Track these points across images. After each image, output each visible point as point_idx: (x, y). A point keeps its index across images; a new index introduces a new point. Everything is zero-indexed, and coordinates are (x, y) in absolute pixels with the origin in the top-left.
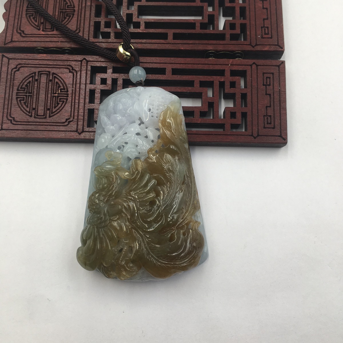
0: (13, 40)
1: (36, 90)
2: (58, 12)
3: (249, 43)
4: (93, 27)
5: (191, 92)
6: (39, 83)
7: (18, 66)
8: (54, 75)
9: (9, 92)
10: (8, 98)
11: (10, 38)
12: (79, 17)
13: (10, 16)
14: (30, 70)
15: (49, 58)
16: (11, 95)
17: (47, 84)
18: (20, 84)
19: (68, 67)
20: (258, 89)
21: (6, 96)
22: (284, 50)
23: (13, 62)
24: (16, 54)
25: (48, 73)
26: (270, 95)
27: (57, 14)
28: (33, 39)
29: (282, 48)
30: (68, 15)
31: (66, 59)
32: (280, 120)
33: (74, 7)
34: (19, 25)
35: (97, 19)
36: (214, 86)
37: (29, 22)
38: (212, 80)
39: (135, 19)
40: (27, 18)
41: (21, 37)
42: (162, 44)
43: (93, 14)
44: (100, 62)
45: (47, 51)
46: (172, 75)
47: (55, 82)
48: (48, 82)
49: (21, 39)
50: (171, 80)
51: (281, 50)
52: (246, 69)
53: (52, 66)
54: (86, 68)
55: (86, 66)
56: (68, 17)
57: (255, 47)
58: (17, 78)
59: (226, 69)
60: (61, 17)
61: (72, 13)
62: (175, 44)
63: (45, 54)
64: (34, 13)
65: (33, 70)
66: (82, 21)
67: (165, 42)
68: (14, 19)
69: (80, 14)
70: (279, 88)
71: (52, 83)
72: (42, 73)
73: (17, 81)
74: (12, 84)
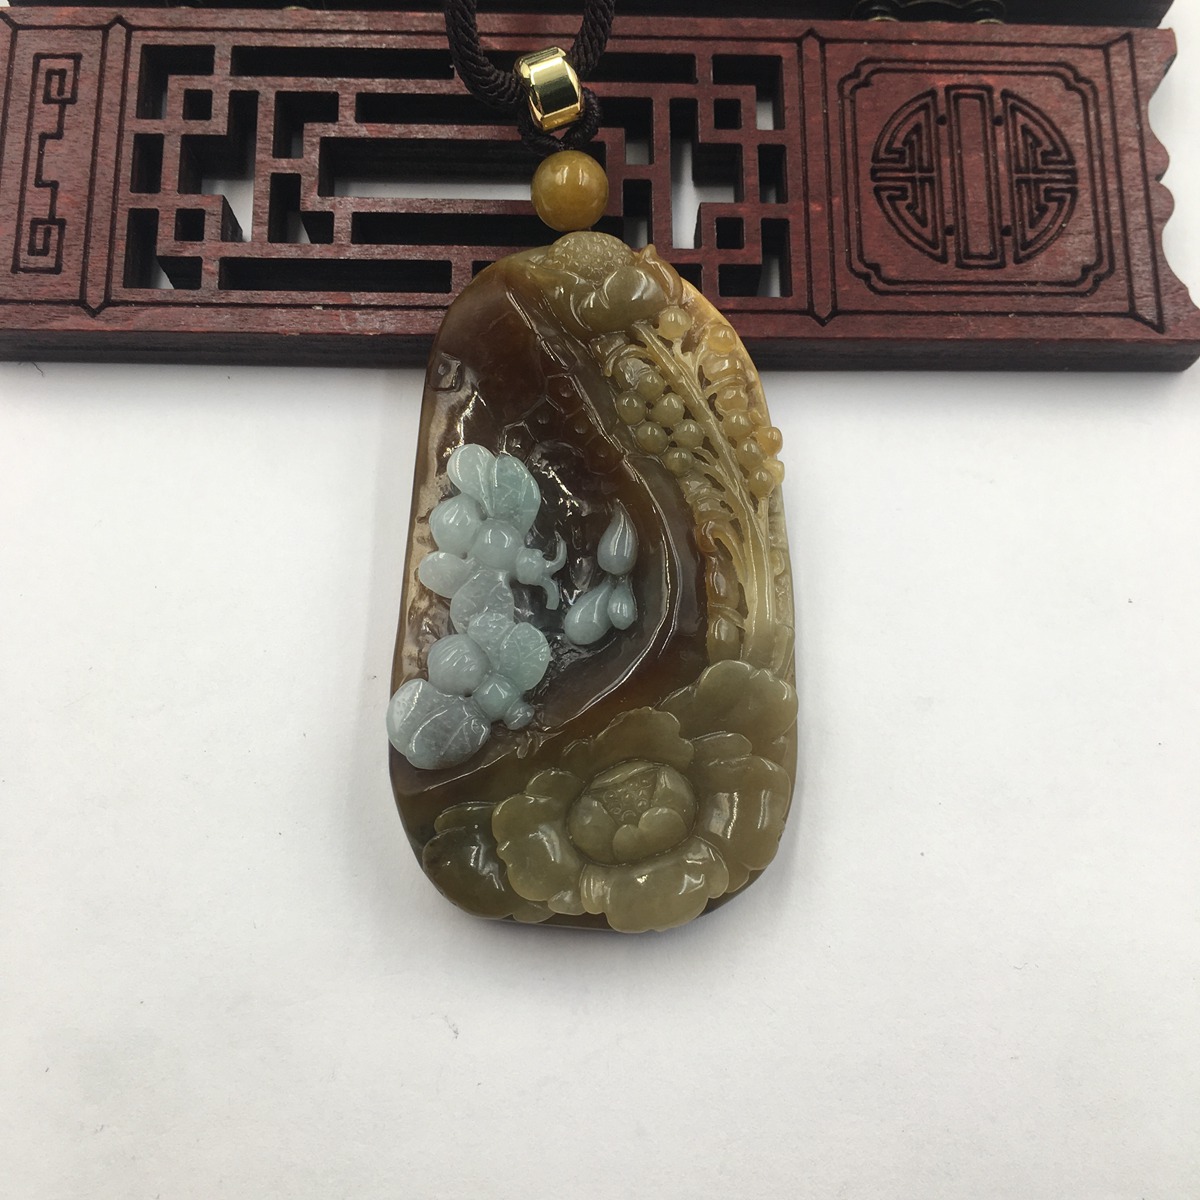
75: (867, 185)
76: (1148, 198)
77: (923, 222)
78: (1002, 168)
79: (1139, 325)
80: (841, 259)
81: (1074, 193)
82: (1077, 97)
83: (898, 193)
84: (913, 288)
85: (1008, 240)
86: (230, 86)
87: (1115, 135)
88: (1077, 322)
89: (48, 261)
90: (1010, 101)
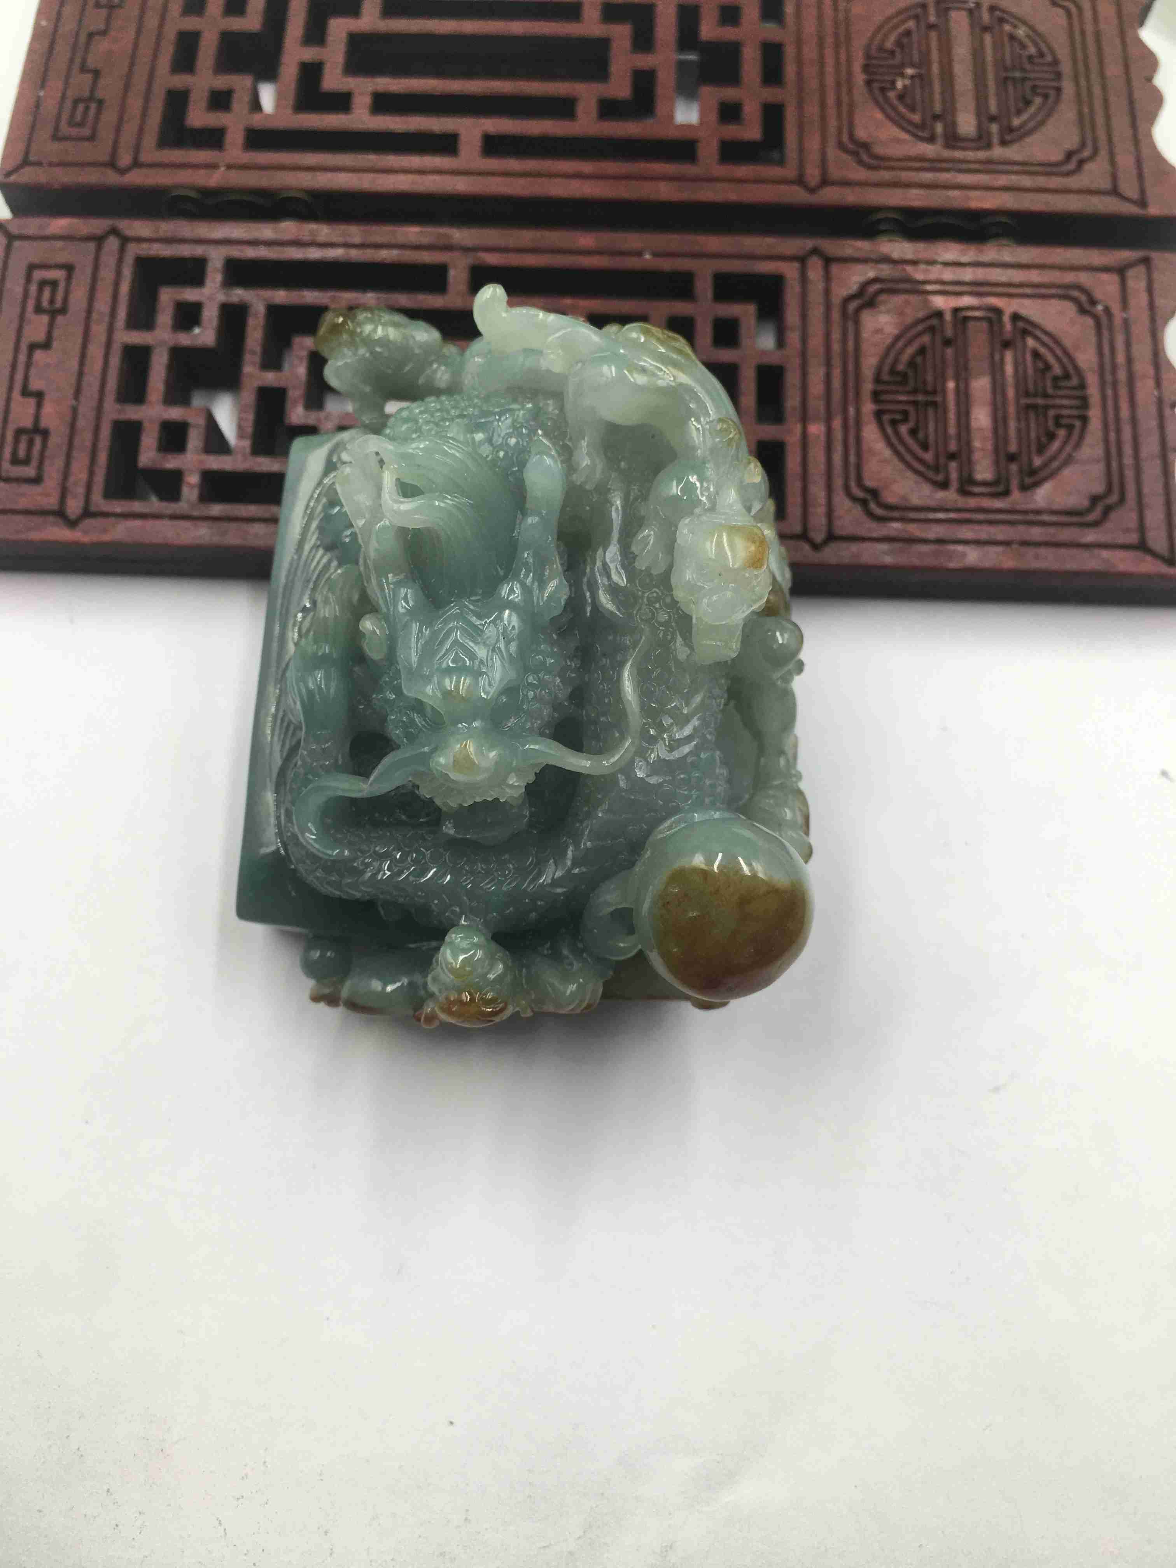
75: (868, 407)
76: (1162, 427)
77: (925, 447)
78: (1011, 393)
79: (1149, 558)
80: (838, 482)
81: (1084, 419)
82: (1089, 321)
83: (898, 417)
84: (912, 515)
85: (1014, 467)
86: (221, 297)
87: (1129, 360)
88: (1085, 554)
89: (30, 471)
90: (1021, 324)
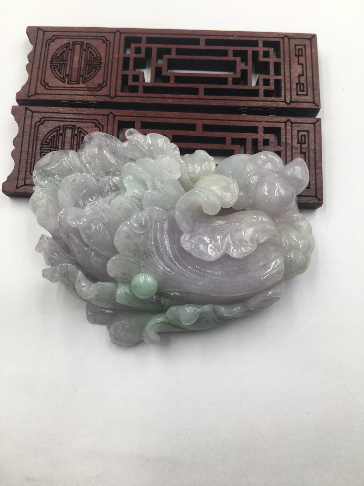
0: (37, 92)
1: (61, 145)
2: (84, 63)
3: (284, 100)
4: (121, 80)
5: (223, 150)
6: (64, 137)
7: (42, 120)
8: (80, 130)
9: (33, 146)
10: (31, 152)
11: (34, 91)
12: (106, 70)
13: (34, 67)
14: (55, 124)
15: (75, 112)
16: (34, 150)
17: (72, 138)
18: (45, 138)
19: (95, 121)
20: (293, 148)
21: (30, 150)
22: (320, 108)
23: (37, 115)
24: (41, 107)
25: (73, 127)
26: (305, 153)
27: (82, 66)
28: (58, 92)
29: (318, 106)
30: (95, 68)
31: (91, 113)
32: (316, 179)
33: (101, 59)
34: (43, 77)
35: (125, 72)
36: (247, 143)
37: (54, 74)
38: (245, 138)
39: (165, 73)
40: (51, 70)
41: (45, 90)
42: (192, 100)
43: (121, 67)
44: (128, 117)
45: (71, 104)
46: (203, 131)
47: (81, 137)
48: (74, 137)
49: (46, 91)
50: (202, 137)
51: (317, 107)
52: (279, 127)
53: (78, 120)
54: (113, 122)
55: (113, 121)
56: (94, 70)
57: (290, 105)
58: (41, 131)
59: (259, 126)
60: (87, 69)
61: (99, 65)
62: (206, 99)
63: (70, 107)
64: (59, 65)
65: (57, 124)
66: (109, 74)
67: (196, 98)
68: (38, 70)
69: (106, 66)
70: (315, 147)
71: (77, 137)
72: (67, 126)
73: (41, 135)
74: (35, 138)
